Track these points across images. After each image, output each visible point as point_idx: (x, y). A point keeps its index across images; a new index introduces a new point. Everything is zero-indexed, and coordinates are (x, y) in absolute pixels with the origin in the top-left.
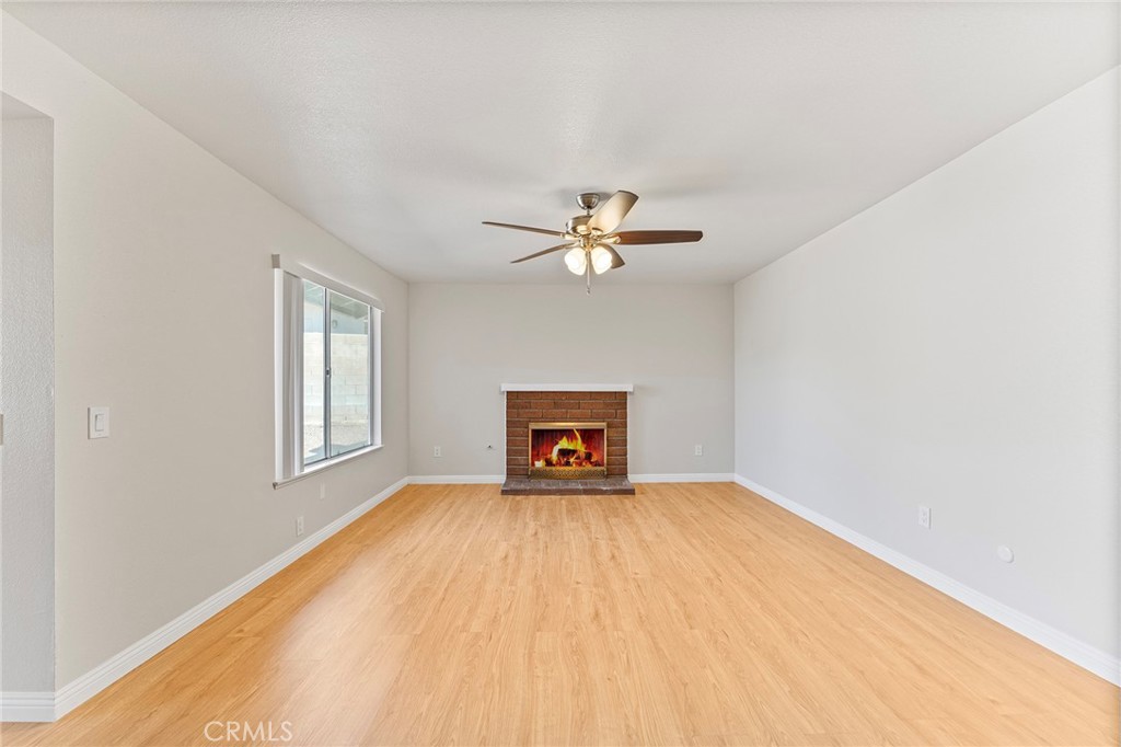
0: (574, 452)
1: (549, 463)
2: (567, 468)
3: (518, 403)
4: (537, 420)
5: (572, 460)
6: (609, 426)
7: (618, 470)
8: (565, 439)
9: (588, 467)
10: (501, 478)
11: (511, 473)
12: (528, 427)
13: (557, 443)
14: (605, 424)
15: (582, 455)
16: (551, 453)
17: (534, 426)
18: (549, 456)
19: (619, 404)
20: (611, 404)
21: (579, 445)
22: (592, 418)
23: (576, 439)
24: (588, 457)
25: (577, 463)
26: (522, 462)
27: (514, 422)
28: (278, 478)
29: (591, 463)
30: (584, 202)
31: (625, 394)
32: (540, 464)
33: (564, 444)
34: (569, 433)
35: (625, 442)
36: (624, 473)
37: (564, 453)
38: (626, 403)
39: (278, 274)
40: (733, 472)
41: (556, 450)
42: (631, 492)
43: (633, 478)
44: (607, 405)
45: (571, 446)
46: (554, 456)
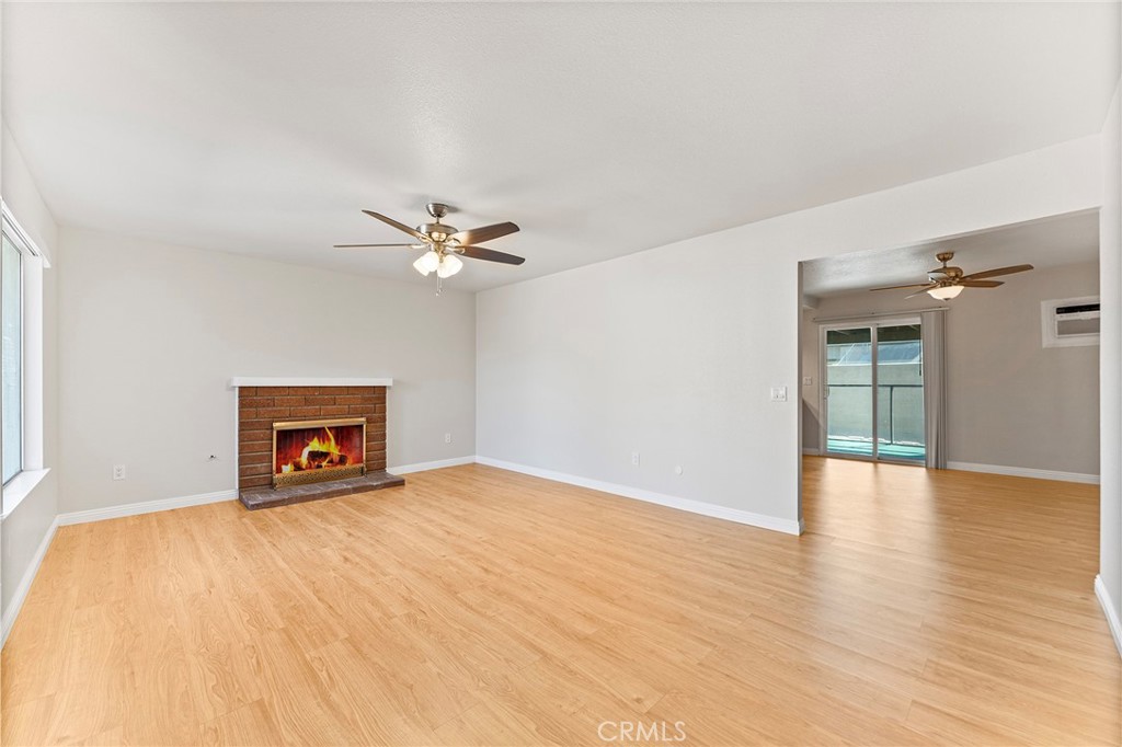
0: (325, 455)
1: (298, 467)
2: (320, 470)
3: (255, 401)
4: (291, 418)
5: (324, 464)
6: (368, 421)
7: (377, 464)
8: (316, 439)
10: (232, 493)
11: (244, 486)
12: (272, 428)
13: (308, 445)
14: (363, 419)
15: (336, 458)
16: (300, 456)
17: (278, 425)
18: (298, 459)
19: (378, 398)
20: (370, 399)
21: (332, 448)
22: (349, 414)
23: (329, 440)
24: (342, 460)
26: (263, 470)
27: (250, 424)
30: (434, 212)
31: (384, 388)
32: (287, 469)
33: (315, 445)
34: (319, 433)
35: (383, 437)
36: (383, 467)
37: (314, 456)
38: (385, 398)
40: (474, 453)
41: (306, 452)
42: (399, 483)
43: (393, 471)
44: (366, 400)
45: (322, 448)
46: (304, 459)
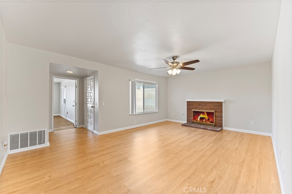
0: (205, 118)
2: (202, 122)
3: (190, 104)
4: (196, 108)
5: (204, 121)
6: (216, 112)
7: (219, 125)
9: (209, 123)
10: (185, 122)
11: (188, 121)
13: (199, 116)
14: (214, 111)
15: (207, 119)
17: (193, 110)
18: (197, 119)
19: (220, 106)
21: (206, 116)
22: (210, 109)
23: (205, 114)
24: (209, 119)
25: (205, 121)
26: (191, 119)
27: (189, 109)
28: (130, 114)
29: (209, 121)
30: (173, 59)
31: (222, 103)
33: (201, 116)
34: (203, 113)
35: (222, 117)
36: (221, 126)
37: (201, 118)
39: (130, 82)
43: (224, 128)
44: (215, 106)
45: (204, 116)
46: (199, 119)
